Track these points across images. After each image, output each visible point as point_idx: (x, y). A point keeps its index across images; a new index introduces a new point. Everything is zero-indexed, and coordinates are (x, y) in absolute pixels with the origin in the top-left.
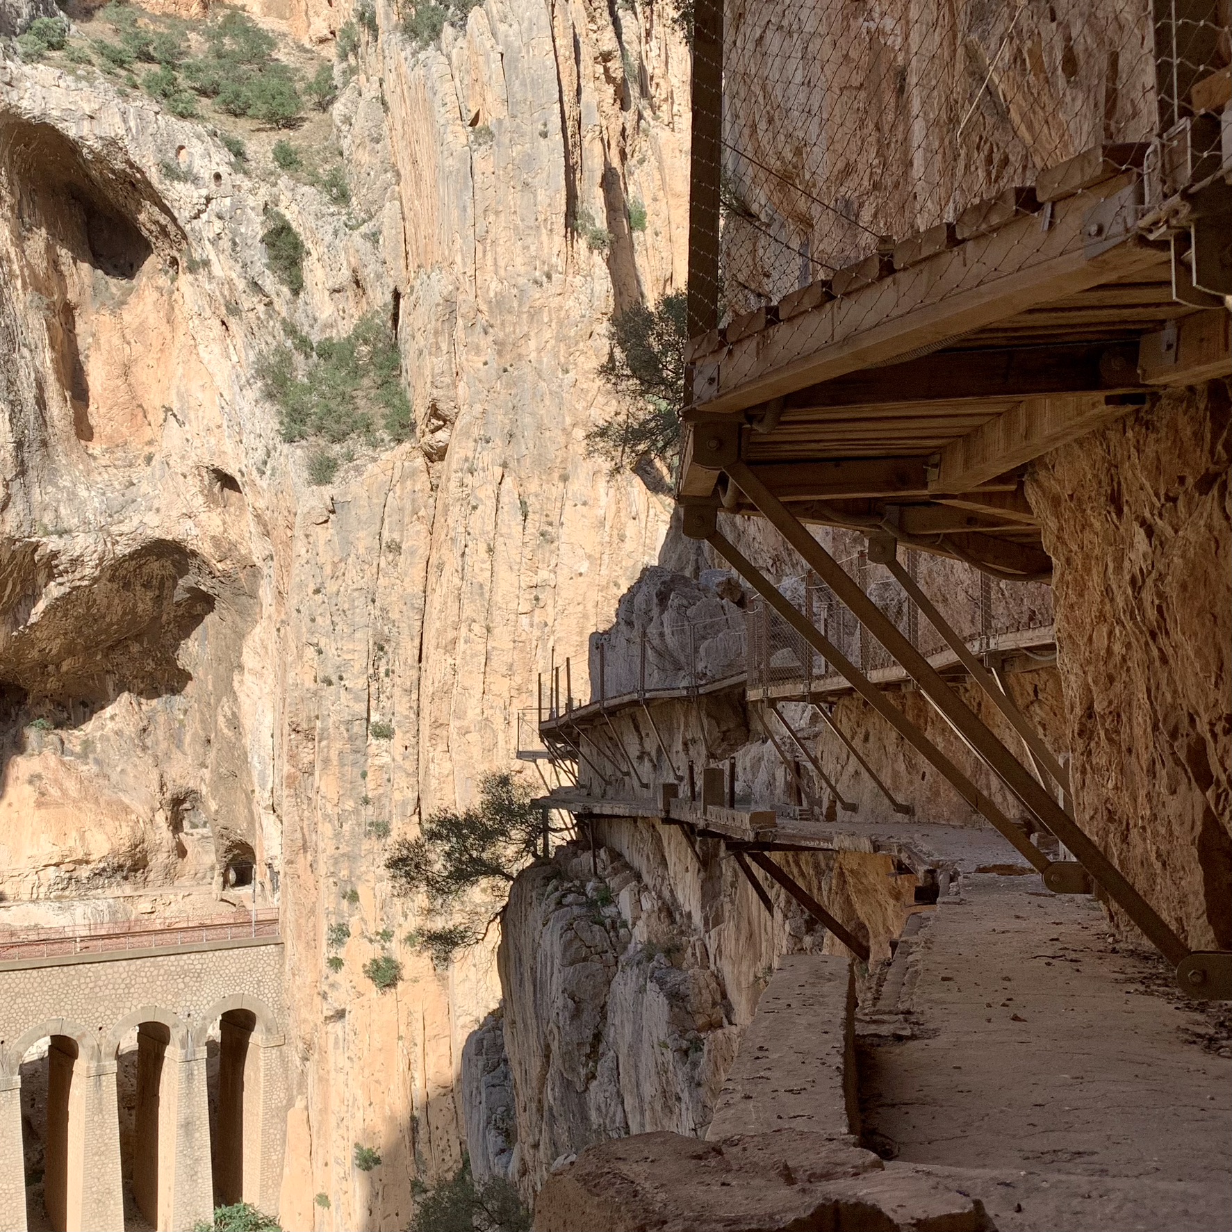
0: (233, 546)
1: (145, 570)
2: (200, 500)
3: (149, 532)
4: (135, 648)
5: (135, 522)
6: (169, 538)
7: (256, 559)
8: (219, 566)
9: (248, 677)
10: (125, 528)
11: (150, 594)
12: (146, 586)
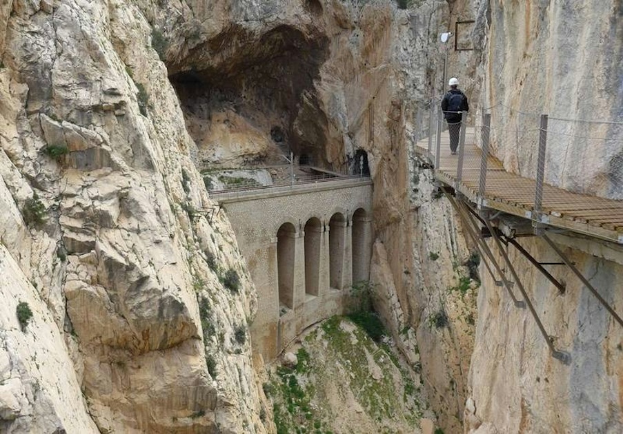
0: (316, 29)
1: (271, 37)
2: (302, 9)
3: (280, 21)
4: (257, 68)
5: (275, 17)
6: (289, 24)
7: (329, 34)
8: (309, 37)
9: (324, 83)
10: (271, 19)
11: (270, 47)
12: (270, 43)
